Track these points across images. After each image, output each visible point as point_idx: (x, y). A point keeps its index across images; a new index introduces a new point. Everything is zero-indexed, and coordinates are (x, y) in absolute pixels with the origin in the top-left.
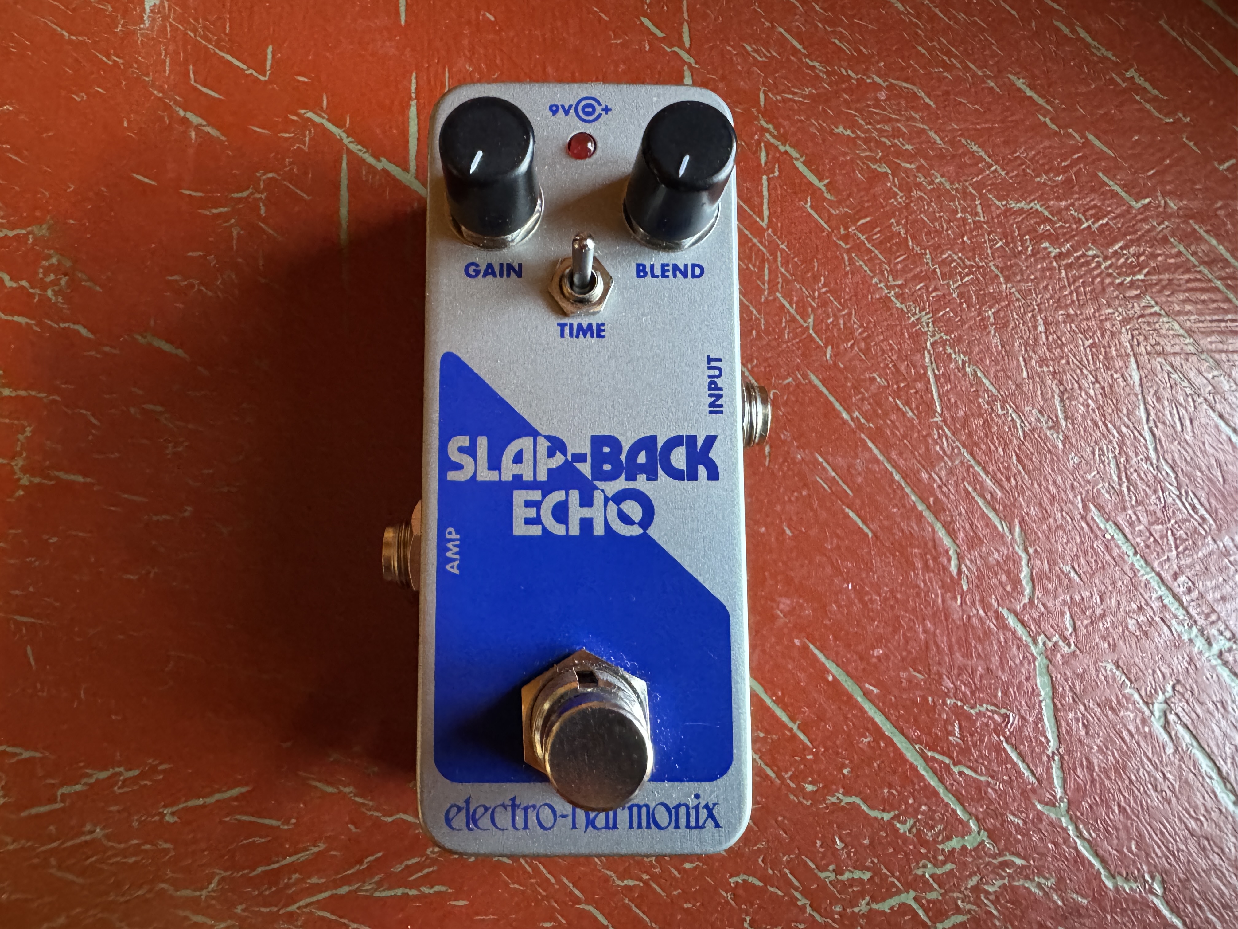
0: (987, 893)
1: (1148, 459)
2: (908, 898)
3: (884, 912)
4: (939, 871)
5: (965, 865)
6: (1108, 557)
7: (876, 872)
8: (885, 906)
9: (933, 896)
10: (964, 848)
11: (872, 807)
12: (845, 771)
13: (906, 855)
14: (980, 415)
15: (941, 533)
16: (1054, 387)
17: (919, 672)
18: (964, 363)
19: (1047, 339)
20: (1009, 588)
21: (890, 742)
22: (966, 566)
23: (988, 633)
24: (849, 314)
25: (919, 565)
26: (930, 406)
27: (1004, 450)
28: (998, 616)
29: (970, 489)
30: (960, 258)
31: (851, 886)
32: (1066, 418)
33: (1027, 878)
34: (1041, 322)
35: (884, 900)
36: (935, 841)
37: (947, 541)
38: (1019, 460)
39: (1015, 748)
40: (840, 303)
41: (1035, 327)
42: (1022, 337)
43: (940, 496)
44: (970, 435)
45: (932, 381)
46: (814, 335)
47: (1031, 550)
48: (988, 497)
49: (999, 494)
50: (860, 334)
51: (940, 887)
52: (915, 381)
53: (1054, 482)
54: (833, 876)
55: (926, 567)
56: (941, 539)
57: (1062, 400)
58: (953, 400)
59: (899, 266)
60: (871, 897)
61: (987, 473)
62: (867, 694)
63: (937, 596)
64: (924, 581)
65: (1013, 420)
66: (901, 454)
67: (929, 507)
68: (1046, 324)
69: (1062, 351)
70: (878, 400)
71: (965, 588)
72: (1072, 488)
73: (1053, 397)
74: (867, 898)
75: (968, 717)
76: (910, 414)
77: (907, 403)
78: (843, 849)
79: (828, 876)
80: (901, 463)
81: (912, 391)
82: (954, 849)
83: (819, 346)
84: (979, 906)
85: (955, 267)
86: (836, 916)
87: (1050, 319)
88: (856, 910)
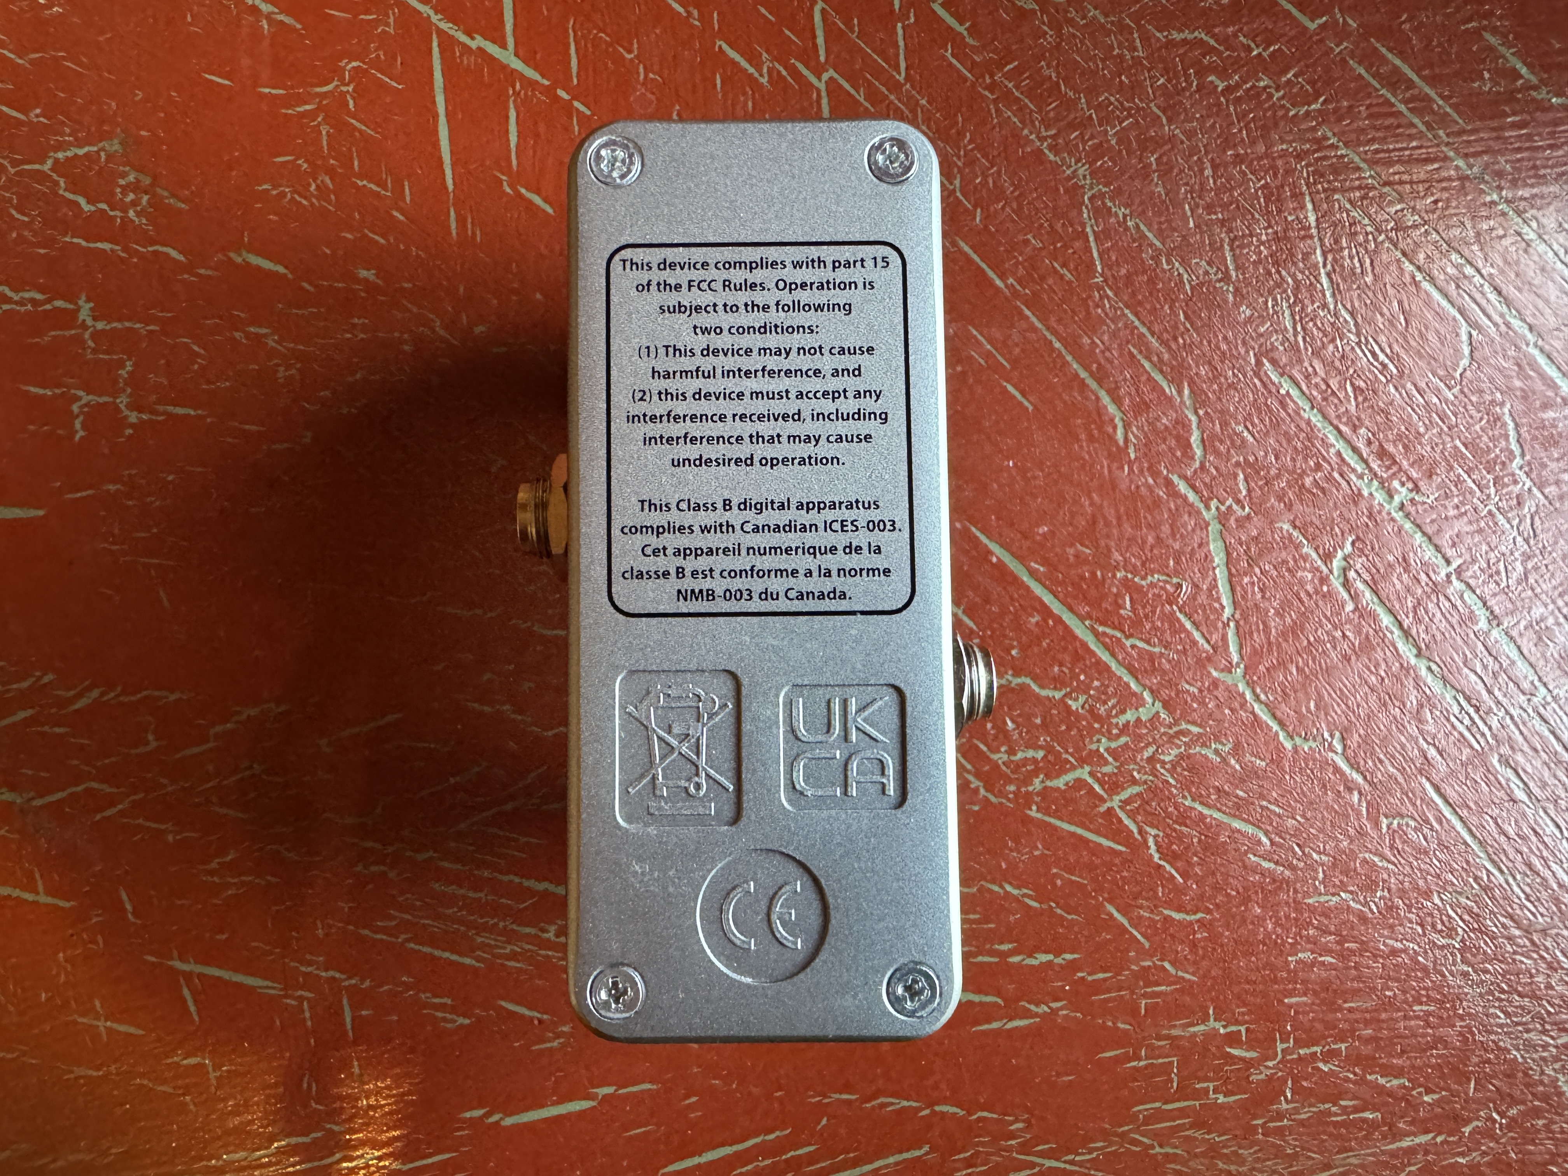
0: (1163, 763)
1: (1324, 306)
2: (1083, 773)
3: (1058, 789)
4: (1113, 745)
5: (1139, 738)
6: (1283, 414)
7: (1049, 750)
8: (1060, 783)
9: (1107, 769)
10: (1138, 720)
11: (1042, 687)
12: (1014, 652)
13: (1079, 730)
14: (1144, 272)
15: (1106, 399)
16: (1223, 235)
17: (1087, 547)
18: (1125, 216)
19: (1215, 183)
20: (1179, 454)
21: (1059, 620)
22: (1133, 433)
23: (1157, 503)
24: (999, 172)
25: (1083, 437)
26: (1090, 267)
27: (1171, 308)
28: (1169, 483)
29: (1135, 352)
30: (1117, 100)
31: (1024, 766)
32: (1237, 269)
33: (1204, 745)
34: (1208, 165)
35: (1058, 776)
36: (1109, 716)
37: (1112, 409)
38: (1187, 317)
39: (1189, 617)
40: (988, 160)
41: (1202, 171)
42: (1187, 184)
43: (1102, 361)
44: (1133, 294)
45: (1091, 239)
46: (961, 197)
47: (1201, 412)
48: (1155, 359)
49: (1166, 356)
50: (1012, 192)
51: (1115, 759)
52: (1073, 240)
53: (1225, 338)
54: (1005, 757)
55: (1091, 439)
56: (1106, 407)
57: (1232, 250)
58: (1114, 258)
59: (1052, 114)
60: (1046, 775)
61: (1153, 334)
62: (1032, 573)
63: (1102, 467)
64: (1089, 452)
65: (1179, 274)
66: (1059, 321)
67: (1092, 375)
68: (1215, 167)
69: (1232, 195)
70: (1033, 262)
71: (1132, 456)
72: (1244, 343)
73: (1222, 246)
74: (1042, 776)
75: (1139, 589)
76: (1069, 276)
77: (1064, 265)
78: (1014, 730)
79: (1001, 757)
80: (1061, 329)
81: (1070, 251)
82: (1128, 722)
83: (967, 210)
84: (1156, 776)
85: (1113, 112)
86: (1011, 796)
87: (1218, 161)
88: (1031, 789)
